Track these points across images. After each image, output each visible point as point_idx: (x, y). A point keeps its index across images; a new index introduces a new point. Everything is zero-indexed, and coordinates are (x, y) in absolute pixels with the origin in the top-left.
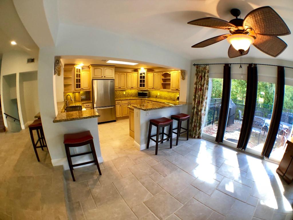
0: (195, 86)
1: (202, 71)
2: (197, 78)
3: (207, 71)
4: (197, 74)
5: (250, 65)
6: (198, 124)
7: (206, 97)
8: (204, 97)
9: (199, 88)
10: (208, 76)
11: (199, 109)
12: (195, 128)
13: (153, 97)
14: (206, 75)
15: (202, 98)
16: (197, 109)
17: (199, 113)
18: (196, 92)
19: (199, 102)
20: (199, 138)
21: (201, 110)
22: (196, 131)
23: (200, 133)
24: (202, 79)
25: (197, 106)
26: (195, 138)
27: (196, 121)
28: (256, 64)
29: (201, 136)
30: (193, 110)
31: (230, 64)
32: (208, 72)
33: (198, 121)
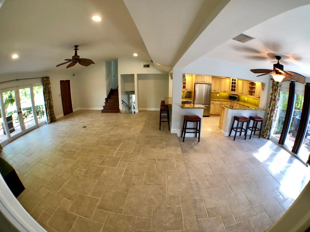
0: (271, 96)
1: (276, 85)
2: (273, 90)
3: (279, 85)
4: (273, 87)
6: (269, 127)
7: (277, 106)
8: (275, 106)
9: (273, 98)
10: (279, 90)
11: (272, 116)
12: (267, 131)
13: (241, 101)
14: (279, 89)
15: (274, 107)
16: (270, 115)
17: (271, 118)
18: (271, 101)
19: (272, 109)
20: (268, 139)
21: (273, 116)
22: (267, 133)
24: (275, 91)
25: (270, 113)
26: (265, 138)
27: (269, 125)
29: (270, 137)
30: (267, 116)
32: (280, 87)
33: (270, 125)
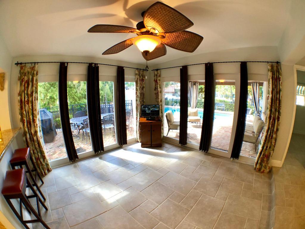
0: (19, 98)
1: (28, 73)
2: (21, 85)
3: (35, 72)
4: (21, 80)
5: (90, 65)
6: (39, 154)
7: (37, 111)
8: (34, 112)
9: (26, 99)
10: (37, 80)
11: (33, 132)
12: (39, 162)
14: (35, 78)
15: (33, 114)
16: (31, 134)
17: (35, 138)
18: (21, 108)
19: (29, 123)
20: (49, 171)
21: (36, 132)
22: (42, 165)
23: (47, 165)
24: (28, 85)
25: (28, 129)
26: (46, 174)
27: (35, 151)
28: (98, 64)
29: (50, 167)
30: (24, 138)
31: (67, 63)
32: (37, 74)
33: (38, 150)
